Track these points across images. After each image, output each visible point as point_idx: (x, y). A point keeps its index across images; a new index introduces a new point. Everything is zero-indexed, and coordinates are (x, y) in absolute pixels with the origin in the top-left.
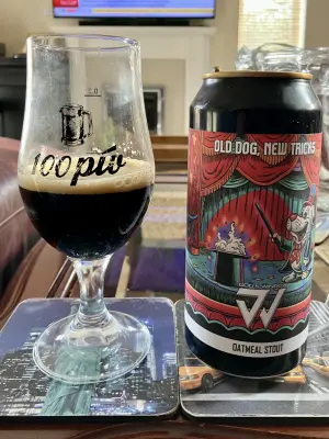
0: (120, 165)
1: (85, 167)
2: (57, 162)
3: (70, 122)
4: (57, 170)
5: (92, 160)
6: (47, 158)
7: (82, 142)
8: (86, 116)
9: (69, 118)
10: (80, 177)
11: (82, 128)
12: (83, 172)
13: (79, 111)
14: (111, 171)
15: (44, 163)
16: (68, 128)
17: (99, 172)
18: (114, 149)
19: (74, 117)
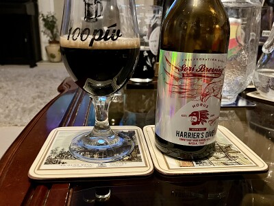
0: (118, 36)
2: (81, 32)
3: (90, 8)
4: (82, 37)
5: (101, 31)
7: (96, 20)
8: (99, 4)
9: (89, 5)
10: (95, 42)
11: (96, 12)
13: (95, 1)
14: (113, 40)
15: (74, 32)
16: (88, 11)
17: (106, 39)
18: (115, 25)
19: (92, 4)
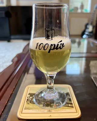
0: (63, 46)
1: (53, 47)
2: (44, 45)
3: (48, 33)
4: (44, 48)
5: (55, 45)
6: (41, 44)
7: (52, 39)
8: (53, 31)
9: (48, 31)
10: (51, 50)
11: (52, 35)
12: (52, 49)
13: (51, 29)
14: (60, 48)
15: (40, 45)
16: (48, 34)
17: (57, 48)
18: (61, 41)
19: (49, 31)
